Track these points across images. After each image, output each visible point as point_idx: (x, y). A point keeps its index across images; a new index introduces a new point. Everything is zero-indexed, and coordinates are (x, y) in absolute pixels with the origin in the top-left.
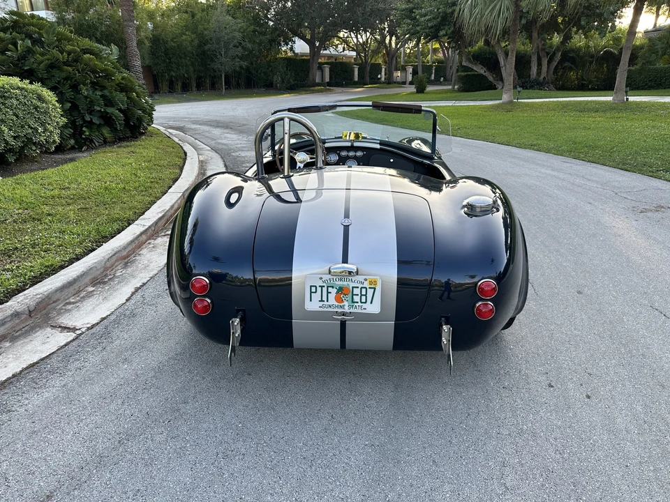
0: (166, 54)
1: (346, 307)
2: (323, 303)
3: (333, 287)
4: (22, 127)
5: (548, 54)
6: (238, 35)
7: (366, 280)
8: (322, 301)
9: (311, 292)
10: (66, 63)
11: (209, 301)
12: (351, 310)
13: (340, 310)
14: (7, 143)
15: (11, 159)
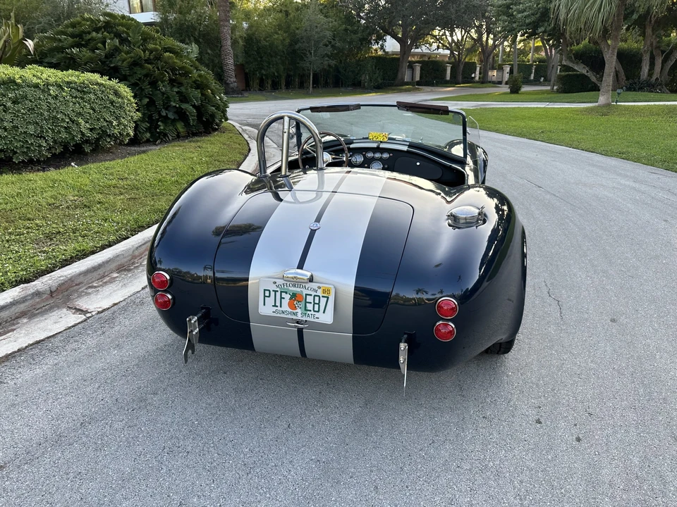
0: (258, 53)
1: (299, 315)
2: (276, 308)
3: (286, 293)
4: (98, 120)
5: (663, 52)
6: (329, 34)
7: (319, 288)
8: (275, 306)
9: (265, 296)
10: (148, 61)
11: (170, 297)
12: (304, 319)
13: (294, 317)
14: (83, 134)
15: (87, 149)
